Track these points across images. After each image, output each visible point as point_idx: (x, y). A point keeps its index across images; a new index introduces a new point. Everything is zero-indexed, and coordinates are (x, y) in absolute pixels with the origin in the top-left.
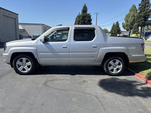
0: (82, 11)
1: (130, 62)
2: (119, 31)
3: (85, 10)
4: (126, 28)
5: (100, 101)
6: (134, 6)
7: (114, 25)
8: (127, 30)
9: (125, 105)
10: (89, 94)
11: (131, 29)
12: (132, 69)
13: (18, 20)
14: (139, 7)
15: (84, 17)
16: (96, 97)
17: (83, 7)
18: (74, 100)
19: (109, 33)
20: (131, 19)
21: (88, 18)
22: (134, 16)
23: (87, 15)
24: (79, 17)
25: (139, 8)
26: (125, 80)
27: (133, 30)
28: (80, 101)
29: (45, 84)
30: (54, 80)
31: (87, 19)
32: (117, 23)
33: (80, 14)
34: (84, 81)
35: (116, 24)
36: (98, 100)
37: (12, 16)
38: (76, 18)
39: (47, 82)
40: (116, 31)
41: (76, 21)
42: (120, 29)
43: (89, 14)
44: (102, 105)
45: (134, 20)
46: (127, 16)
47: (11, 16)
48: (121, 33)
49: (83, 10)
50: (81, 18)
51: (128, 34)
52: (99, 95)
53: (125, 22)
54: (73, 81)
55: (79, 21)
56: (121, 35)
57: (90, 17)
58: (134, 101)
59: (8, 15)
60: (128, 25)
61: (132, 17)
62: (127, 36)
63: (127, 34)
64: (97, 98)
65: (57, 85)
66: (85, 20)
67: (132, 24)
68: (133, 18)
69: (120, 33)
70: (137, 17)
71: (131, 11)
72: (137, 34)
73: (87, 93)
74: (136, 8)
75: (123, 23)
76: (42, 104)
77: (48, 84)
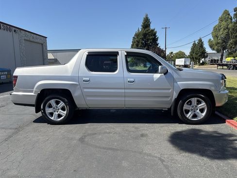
0: (142, 26)
1: (217, 105)
2: (204, 54)
3: (146, 24)
4: (216, 47)
5: (166, 167)
6: (227, 13)
7: (194, 45)
8: (218, 51)
9: (208, 173)
10: (150, 155)
11: (224, 49)
12: (223, 114)
13: (46, 46)
14: (235, 13)
15: (145, 35)
16: (160, 159)
17: (143, 19)
18: (125, 164)
19: (188, 57)
20: (222, 34)
21: (152, 35)
22: (227, 28)
23: (149, 33)
24: (137, 35)
25: (235, 15)
26: (215, 132)
27: (226, 50)
28: (135, 165)
29: (82, 140)
30: (95, 134)
31: (151, 37)
32: (200, 40)
33: (139, 30)
34: (142, 135)
35: (198, 43)
36: (164, 165)
37: (38, 41)
38: (133, 38)
39: (85, 136)
40: (198, 54)
41: (133, 42)
42: (204, 50)
43: (153, 31)
44: (170, 173)
45: (228, 35)
46: (216, 29)
47: (36, 41)
48: (207, 57)
49: (144, 23)
50: (141, 37)
51: (220, 57)
52: (166, 156)
53: (212, 39)
54: (126, 134)
55: (138, 42)
56: (207, 59)
57: (155, 34)
58: (223, 166)
59: (31, 40)
60: (218, 43)
61: (224, 30)
62: (218, 60)
63: (217, 57)
64: (162, 161)
65: (100, 142)
66: (148, 40)
67: (225, 40)
68: (226, 31)
69: (205, 57)
70: (233, 29)
71: (221, 20)
72: (234, 57)
73: (145, 153)
74: (229, 14)
75: (210, 40)
76: (74, 171)
77: (86, 140)
